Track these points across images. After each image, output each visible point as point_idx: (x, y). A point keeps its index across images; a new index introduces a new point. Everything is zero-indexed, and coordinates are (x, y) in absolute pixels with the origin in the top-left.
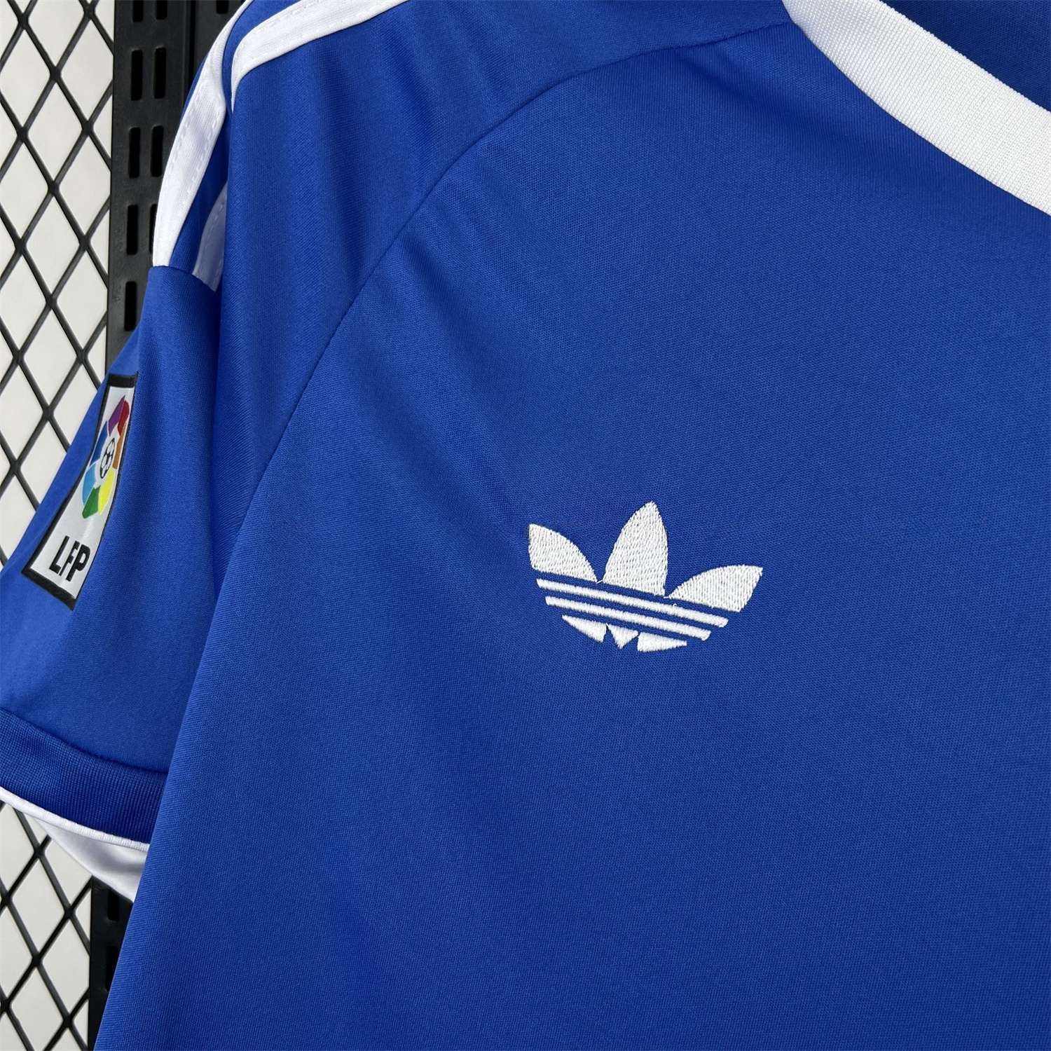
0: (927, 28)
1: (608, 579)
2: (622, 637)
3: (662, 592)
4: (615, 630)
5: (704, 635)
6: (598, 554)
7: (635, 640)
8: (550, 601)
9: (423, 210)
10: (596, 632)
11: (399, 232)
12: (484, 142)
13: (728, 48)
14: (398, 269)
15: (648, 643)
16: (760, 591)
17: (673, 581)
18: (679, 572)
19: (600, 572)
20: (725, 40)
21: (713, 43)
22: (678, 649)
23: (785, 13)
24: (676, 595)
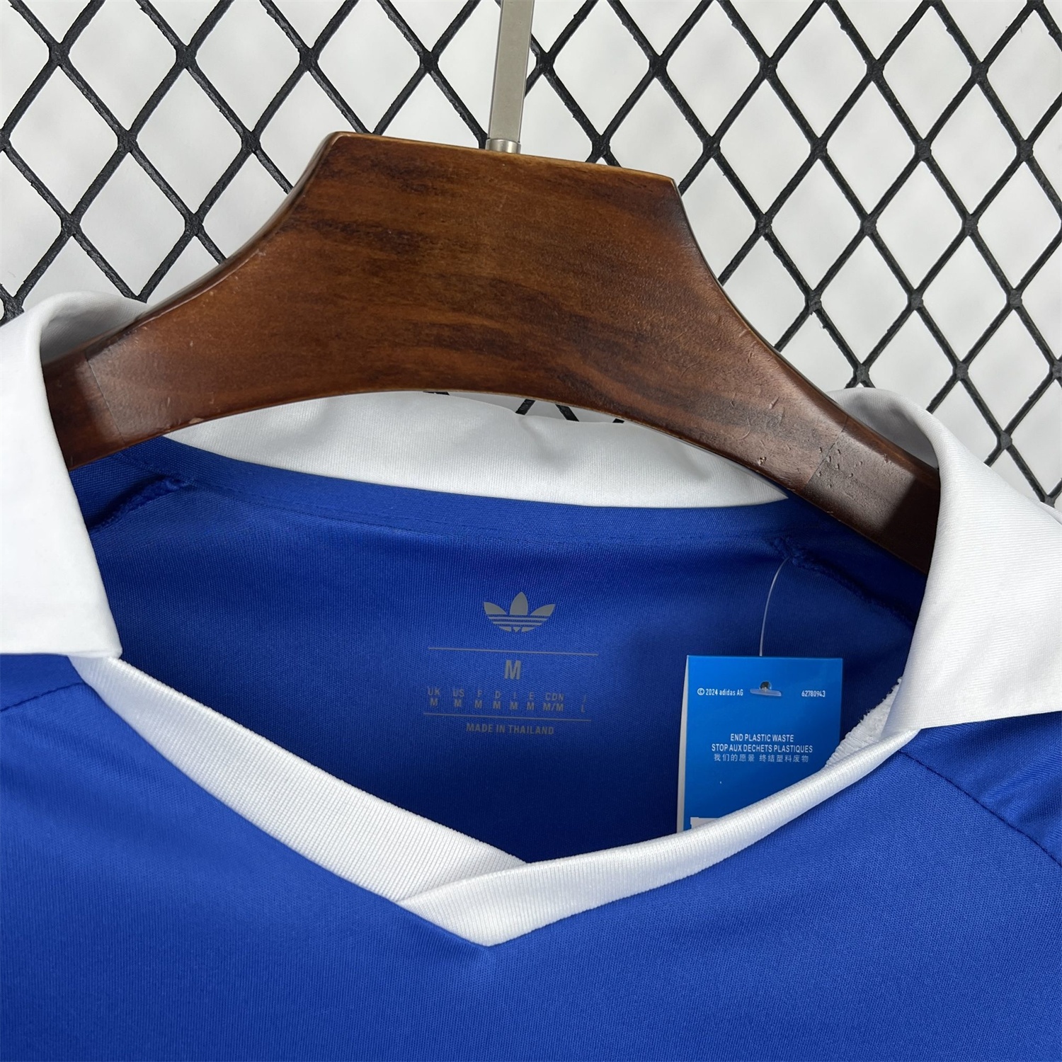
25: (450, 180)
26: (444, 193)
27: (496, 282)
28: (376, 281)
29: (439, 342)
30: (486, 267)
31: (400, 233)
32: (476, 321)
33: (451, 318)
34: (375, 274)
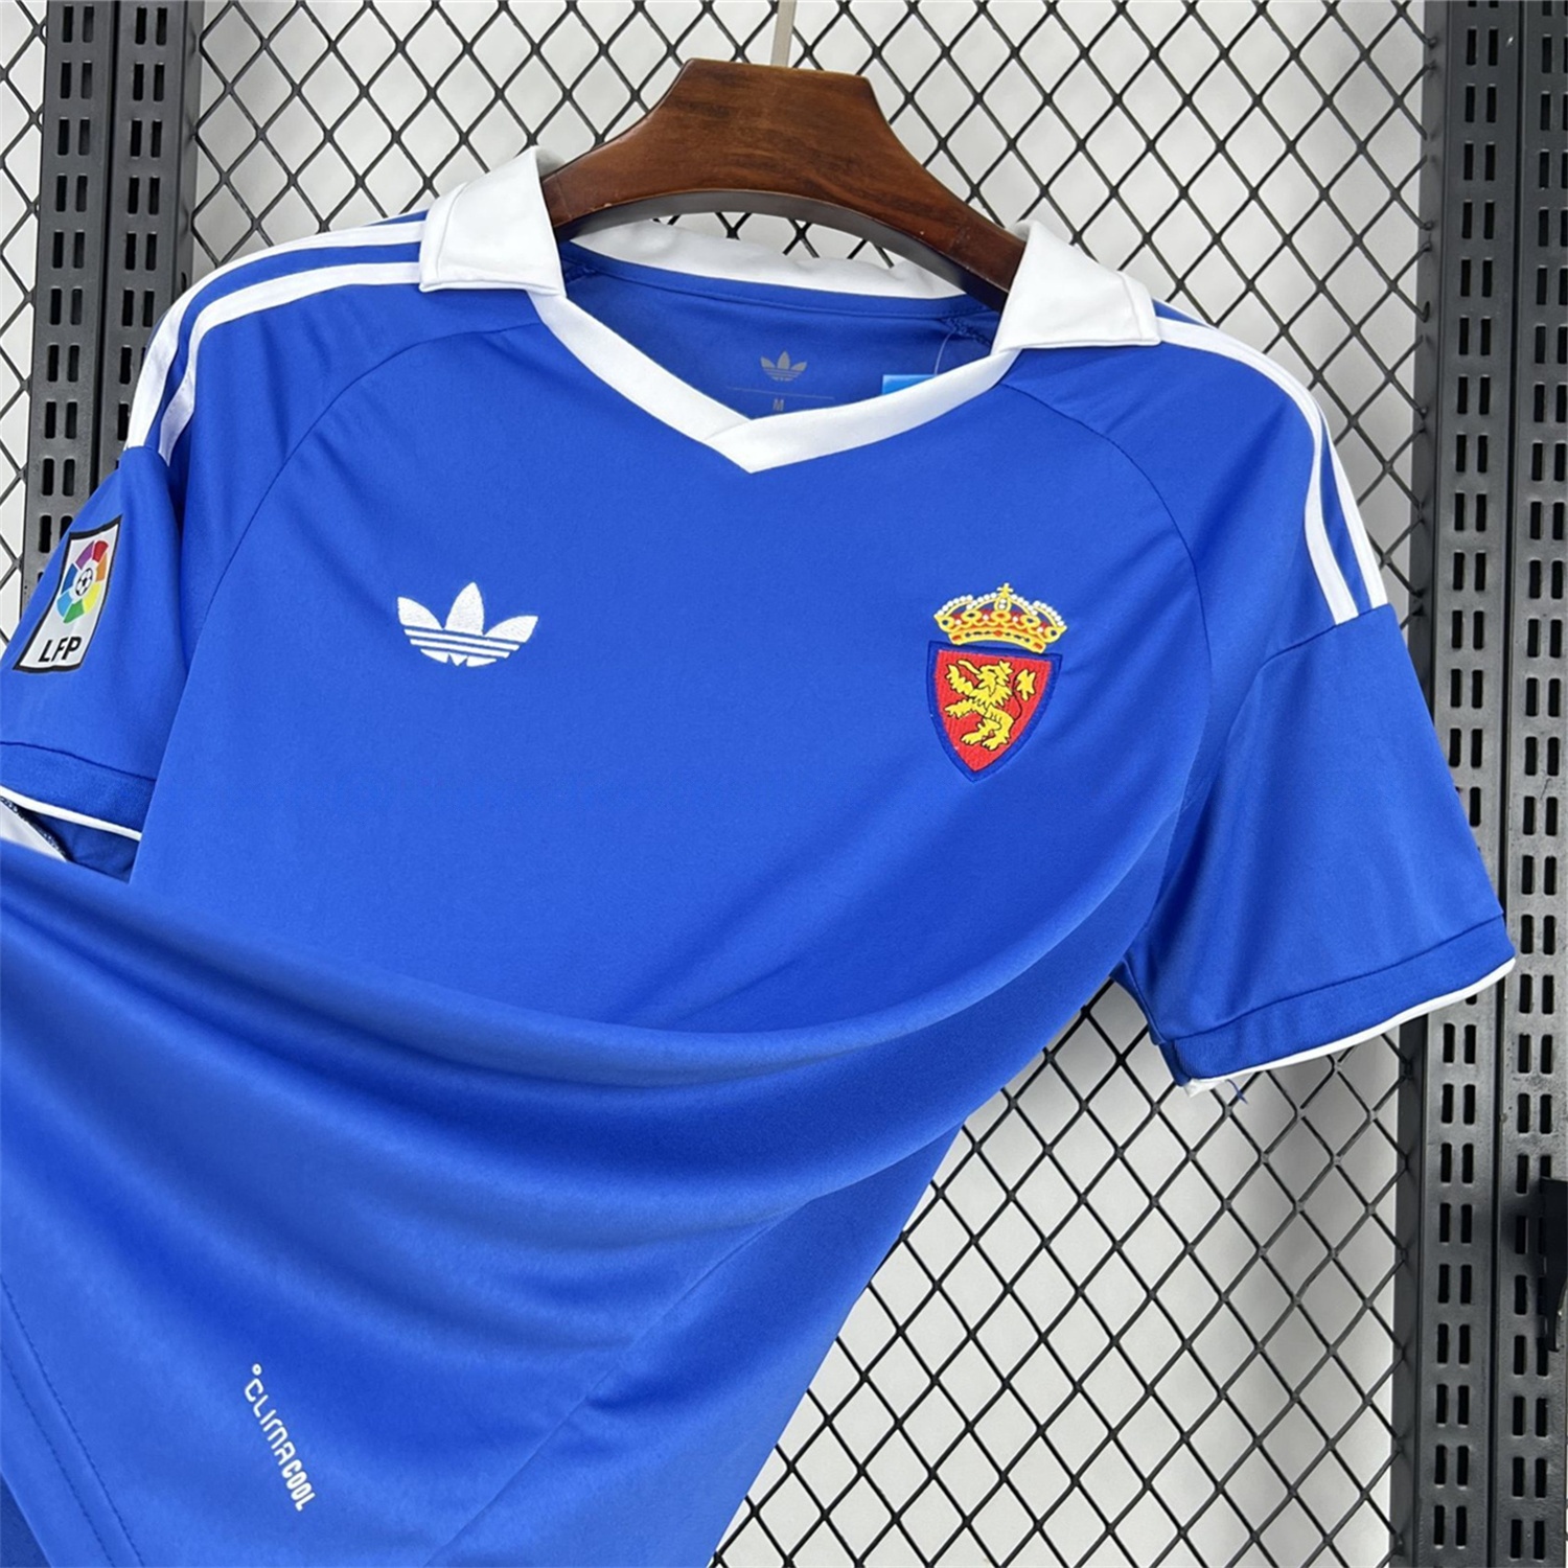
0: (615, 330)
1: (448, 627)
2: (458, 660)
3: (479, 633)
4: (453, 656)
5: (506, 655)
6: (441, 612)
7: (466, 661)
8: (414, 642)
9: (326, 416)
10: (442, 657)
11: (311, 429)
12: (365, 378)
13: (508, 334)
14: (312, 451)
15: (473, 662)
16: (537, 631)
17: (487, 627)
18: (490, 621)
19: (443, 624)
20: (505, 330)
21: (499, 331)
22: (492, 664)
23: (539, 318)
24: (488, 635)
25: (747, 80)
26: (743, 87)
27: (770, 131)
28: (706, 132)
29: (738, 164)
30: (764, 124)
31: (720, 107)
32: (758, 152)
33: (742, 150)
34: (705, 129)
